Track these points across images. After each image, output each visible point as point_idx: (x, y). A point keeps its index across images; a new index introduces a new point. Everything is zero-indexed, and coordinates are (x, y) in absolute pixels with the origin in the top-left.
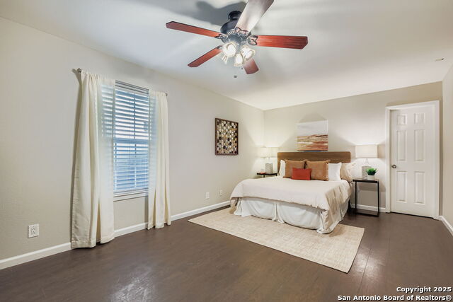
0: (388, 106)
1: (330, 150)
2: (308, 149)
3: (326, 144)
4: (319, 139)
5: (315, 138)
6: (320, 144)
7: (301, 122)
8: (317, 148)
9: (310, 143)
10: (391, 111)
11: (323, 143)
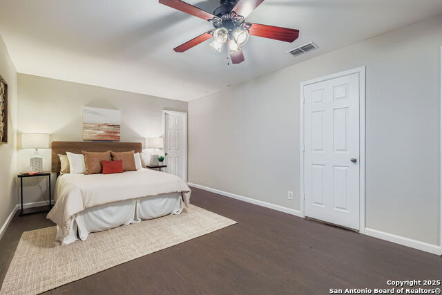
0: (164, 109)
1: (122, 140)
2: (99, 138)
3: (118, 135)
4: (111, 129)
5: (106, 127)
6: (112, 134)
7: (86, 106)
8: (108, 138)
9: (101, 132)
10: (166, 114)
11: (116, 133)
